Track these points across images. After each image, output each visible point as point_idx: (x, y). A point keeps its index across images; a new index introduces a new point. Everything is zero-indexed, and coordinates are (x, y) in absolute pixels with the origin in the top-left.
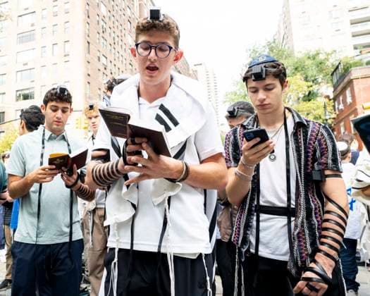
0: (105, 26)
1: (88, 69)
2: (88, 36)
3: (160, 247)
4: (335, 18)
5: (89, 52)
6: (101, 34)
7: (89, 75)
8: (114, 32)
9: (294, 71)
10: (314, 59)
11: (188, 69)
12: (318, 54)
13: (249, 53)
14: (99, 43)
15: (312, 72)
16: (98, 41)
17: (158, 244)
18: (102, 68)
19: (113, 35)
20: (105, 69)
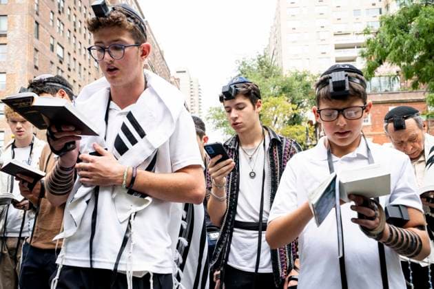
0: (62, 5)
1: (35, 59)
2: (37, 14)
3: (116, 264)
4: (322, 40)
5: (38, 38)
6: (57, 15)
7: (36, 67)
8: (75, 16)
9: (281, 91)
10: (301, 80)
11: (169, 75)
12: (306, 75)
13: (238, 65)
14: (53, 26)
15: (299, 94)
16: (51, 23)
17: (115, 261)
18: (56, 61)
19: (73, 19)
20: (61, 62)
